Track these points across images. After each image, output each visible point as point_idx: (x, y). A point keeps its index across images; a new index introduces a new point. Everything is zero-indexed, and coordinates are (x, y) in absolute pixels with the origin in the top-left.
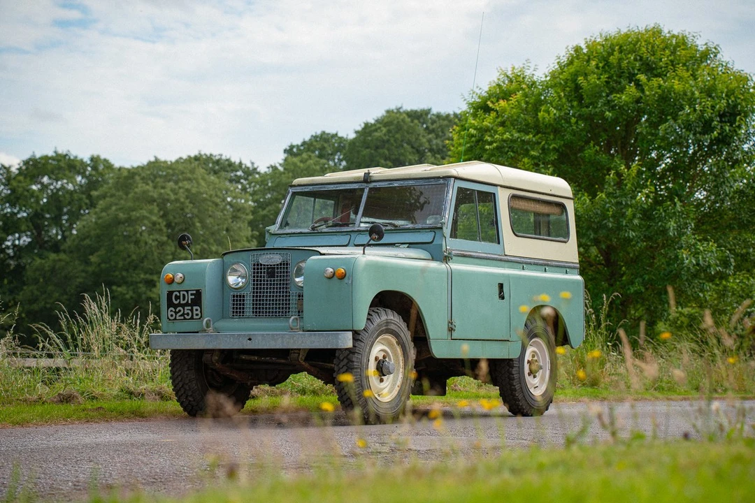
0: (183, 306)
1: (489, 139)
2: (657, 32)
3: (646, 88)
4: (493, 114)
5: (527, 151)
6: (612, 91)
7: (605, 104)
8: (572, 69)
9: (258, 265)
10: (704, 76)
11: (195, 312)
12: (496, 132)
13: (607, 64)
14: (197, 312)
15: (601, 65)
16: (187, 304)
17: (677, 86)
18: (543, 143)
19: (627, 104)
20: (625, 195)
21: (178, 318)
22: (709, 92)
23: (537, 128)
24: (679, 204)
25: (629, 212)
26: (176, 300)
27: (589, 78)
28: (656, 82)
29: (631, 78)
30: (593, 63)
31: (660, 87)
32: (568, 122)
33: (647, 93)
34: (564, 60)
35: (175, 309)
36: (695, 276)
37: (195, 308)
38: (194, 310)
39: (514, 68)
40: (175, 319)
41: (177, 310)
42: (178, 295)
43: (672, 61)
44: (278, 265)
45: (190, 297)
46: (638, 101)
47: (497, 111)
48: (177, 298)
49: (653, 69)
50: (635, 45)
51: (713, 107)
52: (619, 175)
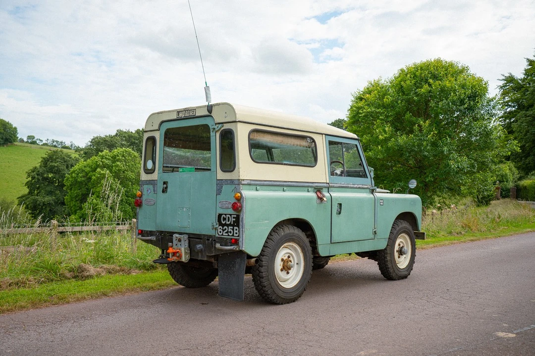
1: (361, 112)
2: (439, 61)
3: (433, 86)
4: (364, 101)
5: (379, 116)
6: (418, 87)
7: (414, 94)
8: (399, 79)
10: (460, 79)
12: (364, 109)
13: (415, 76)
15: (412, 76)
17: (448, 84)
18: (386, 113)
19: (424, 93)
20: (423, 135)
22: (463, 86)
23: (384, 106)
24: (449, 139)
25: (425, 143)
27: (406, 82)
28: (437, 83)
29: (426, 81)
30: (408, 75)
31: (440, 84)
32: (397, 102)
33: (434, 88)
34: (397, 75)
36: (457, 173)
39: (374, 81)
43: (446, 74)
46: (430, 92)
47: (365, 99)
49: (437, 77)
50: (428, 67)
51: (465, 93)
52: (420, 126)
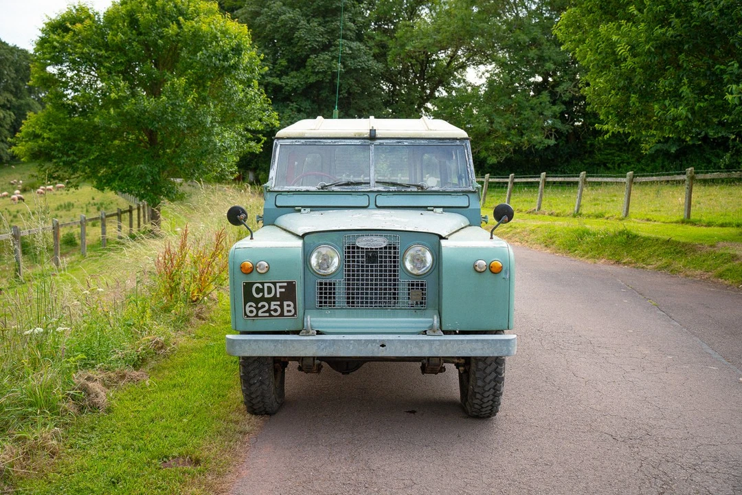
0: (269, 301)
9: (353, 248)
11: (286, 308)
14: (289, 308)
16: (274, 298)
21: (260, 314)
26: (258, 294)
35: (257, 304)
37: (285, 303)
38: (285, 306)
40: (257, 316)
41: (260, 305)
42: (261, 286)
44: (381, 248)
45: (279, 290)
48: (258, 290)
